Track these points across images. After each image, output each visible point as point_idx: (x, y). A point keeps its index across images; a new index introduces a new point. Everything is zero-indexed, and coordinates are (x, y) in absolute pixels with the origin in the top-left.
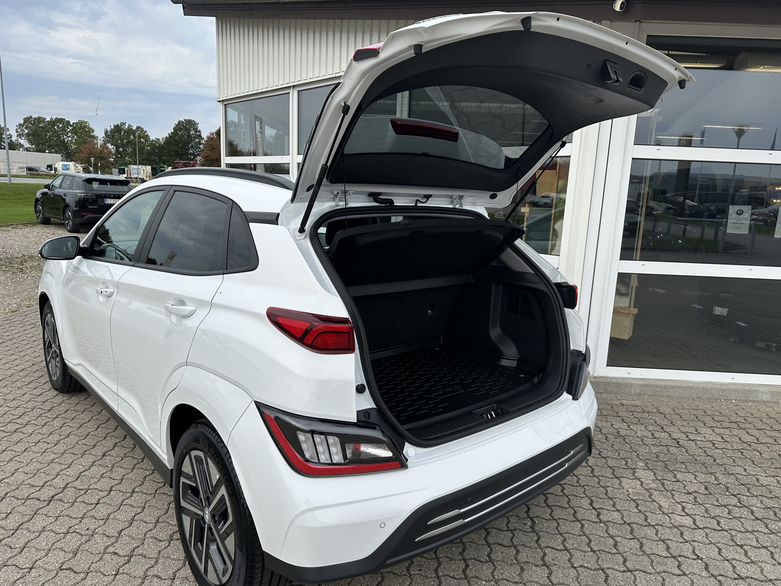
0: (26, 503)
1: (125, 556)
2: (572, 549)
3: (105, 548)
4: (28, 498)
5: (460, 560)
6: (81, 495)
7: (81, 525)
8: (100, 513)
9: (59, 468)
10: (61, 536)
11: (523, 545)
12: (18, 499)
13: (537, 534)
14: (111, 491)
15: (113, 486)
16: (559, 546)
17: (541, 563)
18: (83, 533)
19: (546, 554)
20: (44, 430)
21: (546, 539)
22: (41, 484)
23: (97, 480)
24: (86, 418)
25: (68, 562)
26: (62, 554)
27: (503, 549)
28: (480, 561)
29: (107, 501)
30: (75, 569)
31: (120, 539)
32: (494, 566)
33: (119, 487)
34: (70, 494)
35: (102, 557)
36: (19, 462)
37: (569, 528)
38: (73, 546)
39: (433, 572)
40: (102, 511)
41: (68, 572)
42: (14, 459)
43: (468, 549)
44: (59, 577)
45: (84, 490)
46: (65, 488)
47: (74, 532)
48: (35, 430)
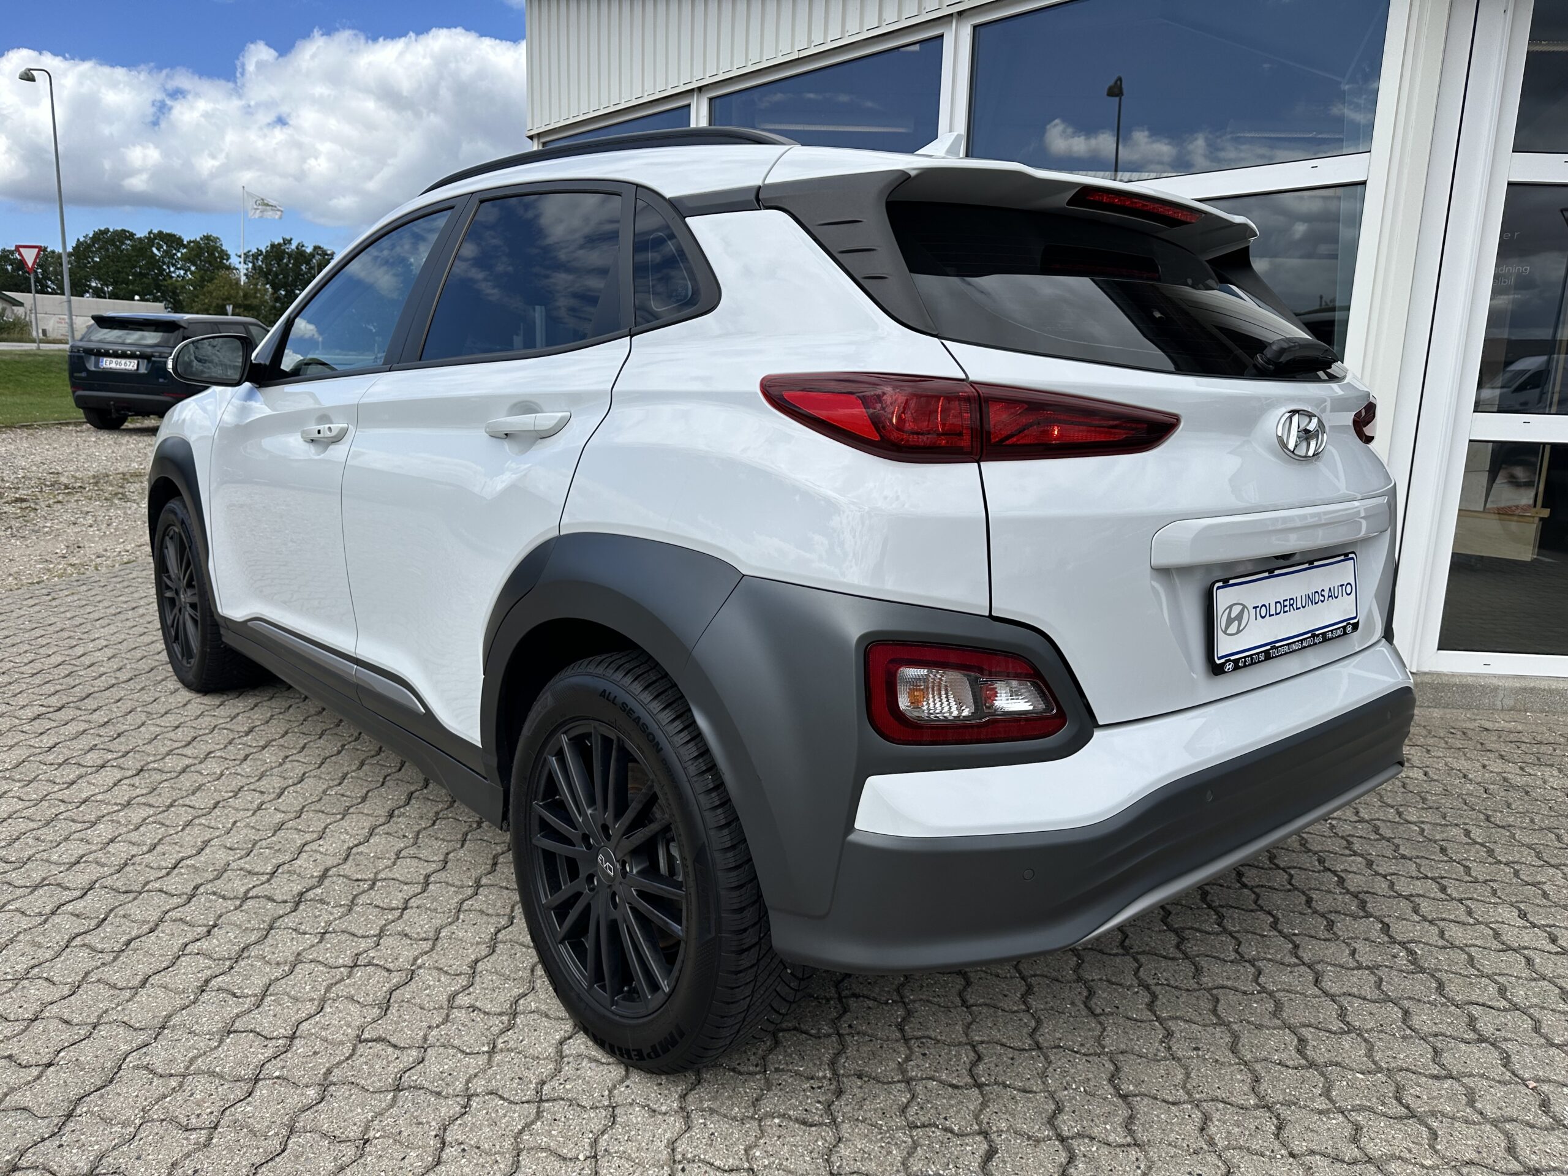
0: (245, 907)
1: (501, 1014)
2: (1529, 1007)
3: (450, 997)
4: (246, 898)
5: (1280, 1028)
6: (364, 892)
7: (379, 950)
8: (417, 926)
9: (300, 839)
10: (341, 973)
11: (1410, 998)
12: (224, 898)
13: (1433, 976)
14: (427, 883)
15: (429, 876)
16: (1498, 1001)
17: (1472, 1036)
18: (388, 966)
19: (1476, 1019)
20: (247, 768)
21: (1459, 985)
22: (269, 869)
23: (389, 863)
24: (330, 746)
25: (374, 1025)
26: (353, 1008)
27: (1368, 1006)
28: (1330, 1032)
29: (425, 904)
30: (393, 1040)
31: (477, 978)
32: (1365, 1040)
33: (444, 876)
34: (337, 889)
35: (448, 1015)
36: (209, 827)
37: (1503, 965)
38: (376, 992)
39: (1228, 1053)
40: (420, 923)
41: (379, 1046)
42: (197, 821)
43: (1286, 1004)
44: (361, 1056)
45: (365, 880)
46: (324, 876)
47: (369, 964)
48: (227, 769)
